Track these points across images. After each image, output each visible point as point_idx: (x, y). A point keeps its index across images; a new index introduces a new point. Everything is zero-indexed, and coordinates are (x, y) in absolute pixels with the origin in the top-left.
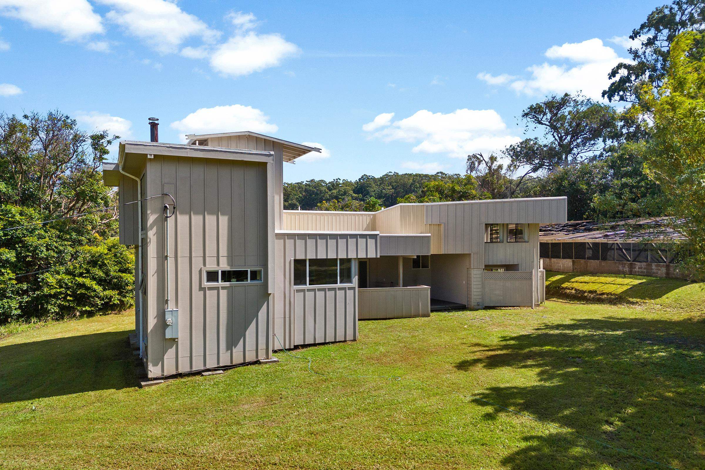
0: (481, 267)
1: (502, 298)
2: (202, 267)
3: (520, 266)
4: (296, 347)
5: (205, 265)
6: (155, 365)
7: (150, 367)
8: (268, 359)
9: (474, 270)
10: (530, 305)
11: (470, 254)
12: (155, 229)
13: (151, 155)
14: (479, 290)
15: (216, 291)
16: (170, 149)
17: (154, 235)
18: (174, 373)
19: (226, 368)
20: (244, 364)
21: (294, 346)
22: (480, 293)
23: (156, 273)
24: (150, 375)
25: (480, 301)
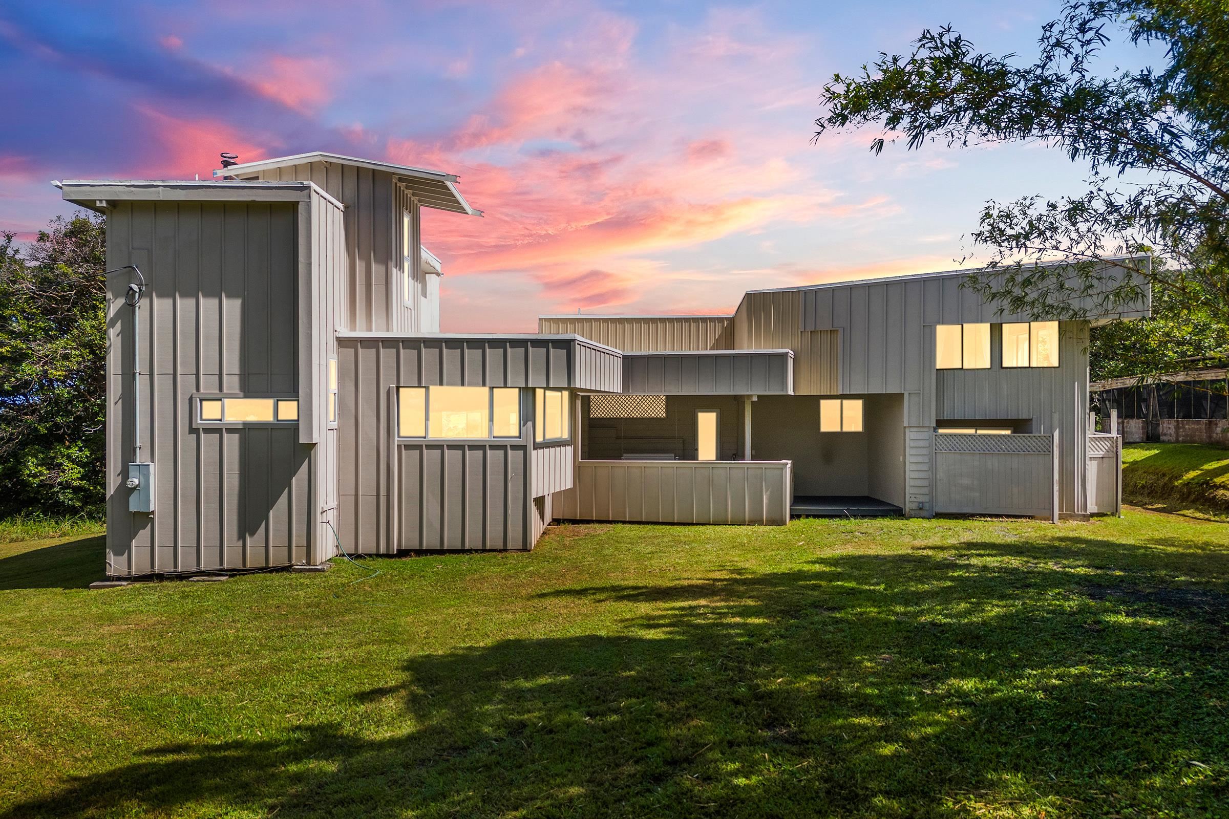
0: (927, 424)
1: (977, 494)
2: (195, 392)
3: (1034, 422)
4: (403, 553)
5: (198, 389)
6: (118, 553)
7: (111, 558)
8: (309, 564)
9: (912, 429)
10: (1047, 513)
11: (901, 396)
12: (118, 325)
13: (101, 201)
14: (922, 475)
15: (218, 435)
16: (132, 189)
17: (118, 335)
18: (148, 571)
19: (233, 573)
20: (266, 569)
21: (399, 550)
22: (926, 483)
23: (121, 401)
24: (110, 572)
25: (925, 499)
